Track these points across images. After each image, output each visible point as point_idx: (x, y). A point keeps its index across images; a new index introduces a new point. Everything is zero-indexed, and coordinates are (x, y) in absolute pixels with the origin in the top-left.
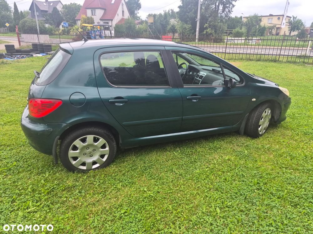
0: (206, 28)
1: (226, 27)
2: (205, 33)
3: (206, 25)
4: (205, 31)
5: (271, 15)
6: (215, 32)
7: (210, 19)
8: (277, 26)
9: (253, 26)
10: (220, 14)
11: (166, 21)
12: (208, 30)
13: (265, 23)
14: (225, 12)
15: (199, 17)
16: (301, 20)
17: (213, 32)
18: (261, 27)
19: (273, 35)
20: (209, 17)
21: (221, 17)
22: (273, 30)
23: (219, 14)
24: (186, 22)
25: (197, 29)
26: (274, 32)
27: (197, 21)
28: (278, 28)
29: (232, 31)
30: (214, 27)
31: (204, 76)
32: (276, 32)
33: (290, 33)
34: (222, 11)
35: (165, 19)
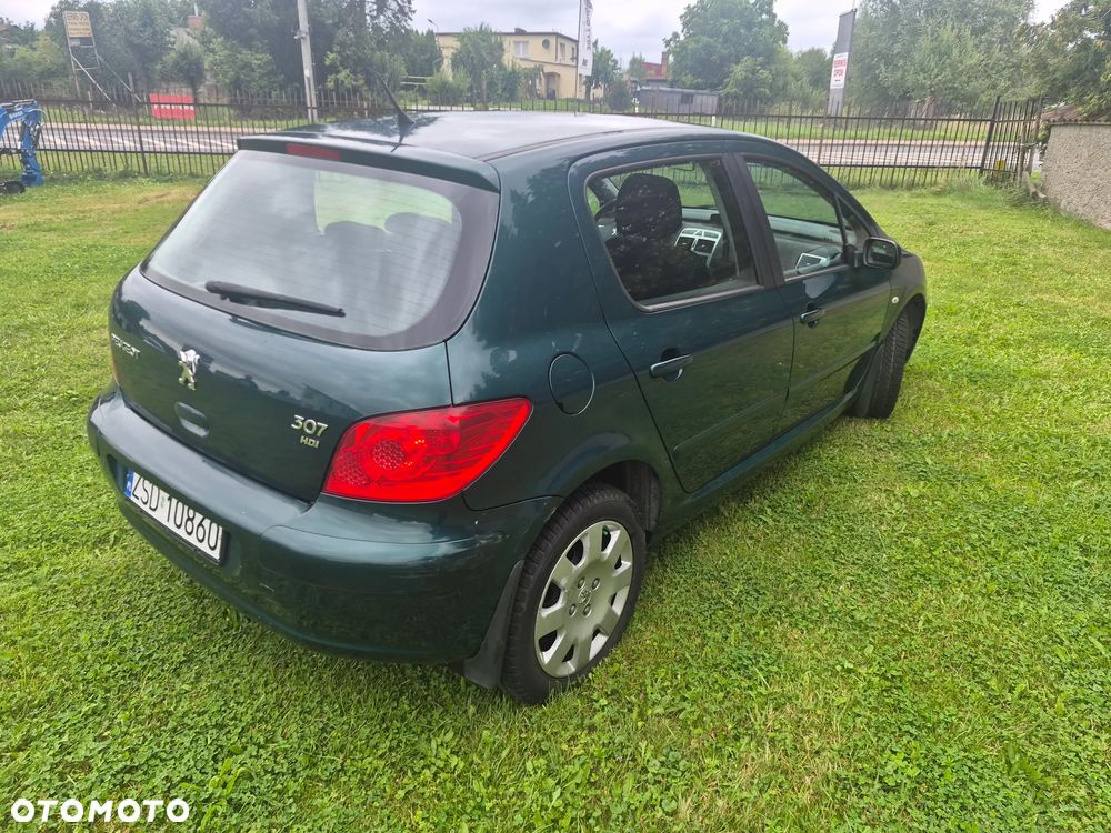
0: (333, 69)
1: (403, 69)
2: (330, 85)
3: (331, 56)
4: (331, 78)
5: (520, 32)
6: (368, 82)
7: (340, 35)
8: (548, 69)
9: (483, 67)
10: (372, 17)
11: (155, 33)
12: (342, 76)
13: (512, 56)
14: (389, 13)
15: (304, 25)
16: (609, 51)
17: (361, 82)
18: (505, 69)
19: (539, 97)
20: (336, 26)
21: (377, 28)
22: (537, 81)
23: (368, 17)
24: (247, 42)
25: (308, 73)
26: (541, 87)
27: (299, 39)
28: (551, 76)
29: (424, 81)
30: (360, 65)
31: (717, 240)
32: (548, 88)
33: (588, 92)
34: (375, 7)
35: (145, 25)
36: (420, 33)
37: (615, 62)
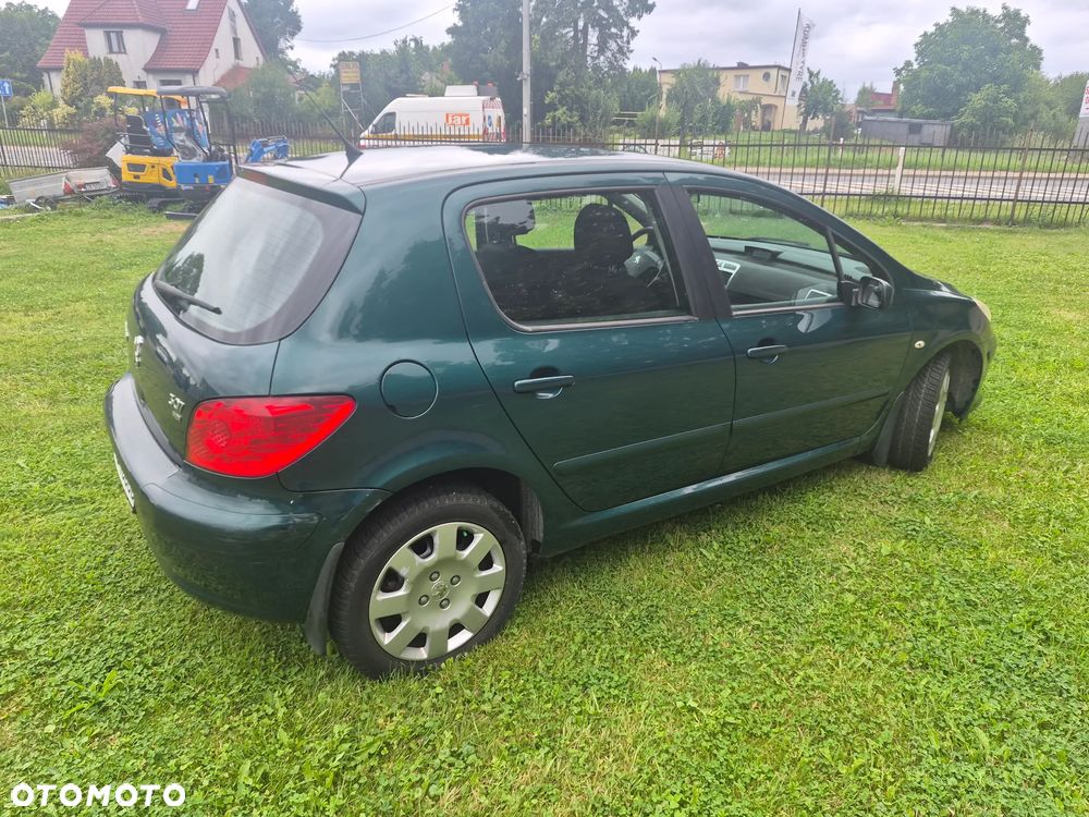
0: (552, 107)
1: (616, 105)
2: (548, 121)
3: (551, 95)
4: (549, 115)
5: (742, 66)
6: (582, 118)
7: (561, 76)
8: (765, 101)
9: (697, 101)
10: (592, 57)
11: (409, 78)
12: (558, 113)
13: (729, 91)
14: (609, 54)
15: (527, 67)
16: (832, 82)
17: (576, 118)
18: (719, 103)
19: (754, 129)
20: (559, 67)
21: (597, 68)
22: (754, 113)
23: (589, 59)
25: (526, 111)
26: (756, 119)
27: (521, 81)
28: (768, 108)
29: (635, 116)
30: (578, 104)
31: (734, 272)
32: (763, 119)
33: (805, 122)
34: (597, 48)
35: (401, 72)
36: (643, 71)
37: (837, 92)
